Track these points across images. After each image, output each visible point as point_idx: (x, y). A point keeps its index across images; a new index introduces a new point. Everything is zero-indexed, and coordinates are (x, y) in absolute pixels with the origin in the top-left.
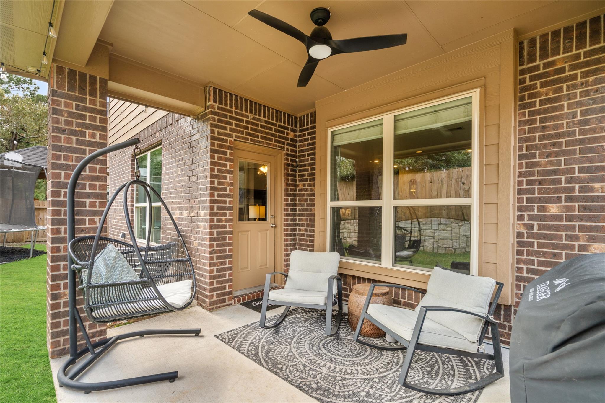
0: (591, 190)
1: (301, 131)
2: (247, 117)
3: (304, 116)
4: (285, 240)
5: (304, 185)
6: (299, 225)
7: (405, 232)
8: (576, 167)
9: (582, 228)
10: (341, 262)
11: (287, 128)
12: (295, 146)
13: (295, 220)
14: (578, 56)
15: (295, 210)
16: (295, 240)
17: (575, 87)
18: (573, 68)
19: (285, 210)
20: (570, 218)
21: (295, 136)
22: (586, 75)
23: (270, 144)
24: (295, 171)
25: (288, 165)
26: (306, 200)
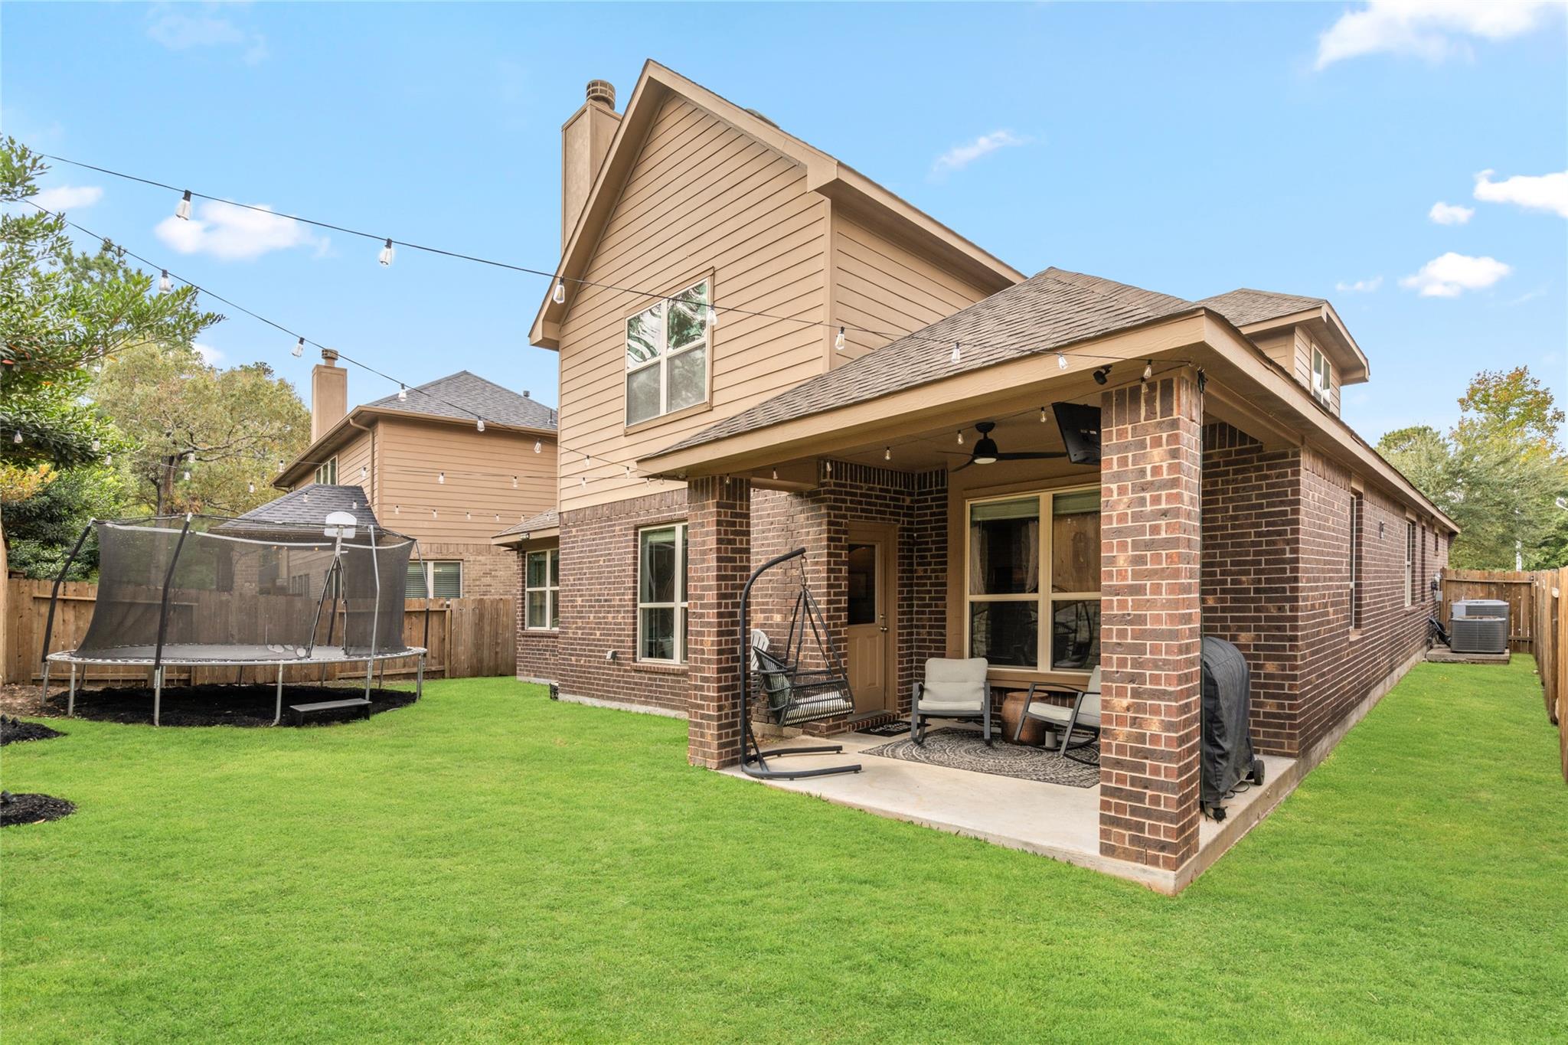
0: (1240, 582)
1: (920, 494)
2: (861, 488)
3: (925, 474)
4: (900, 649)
5: (926, 571)
6: (917, 627)
7: (1066, 630)
8: (1229, 560)
9: (1233, 619)
10: (989, 672)
11: (902, 493)
12: (911, 516)
13: (912, 620)
14: (1229, 454)
15: (911, 606)
16: (911, 647)
17: (1227, 482)
18: (1227, 464)
19: (900, 606)
20: (1224, 610)
21: (912, 501)
22: (1236, 472)
23: (884, 519)
24: (911, 551)
25: (904, 543)
26: (929, 592)
